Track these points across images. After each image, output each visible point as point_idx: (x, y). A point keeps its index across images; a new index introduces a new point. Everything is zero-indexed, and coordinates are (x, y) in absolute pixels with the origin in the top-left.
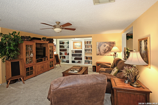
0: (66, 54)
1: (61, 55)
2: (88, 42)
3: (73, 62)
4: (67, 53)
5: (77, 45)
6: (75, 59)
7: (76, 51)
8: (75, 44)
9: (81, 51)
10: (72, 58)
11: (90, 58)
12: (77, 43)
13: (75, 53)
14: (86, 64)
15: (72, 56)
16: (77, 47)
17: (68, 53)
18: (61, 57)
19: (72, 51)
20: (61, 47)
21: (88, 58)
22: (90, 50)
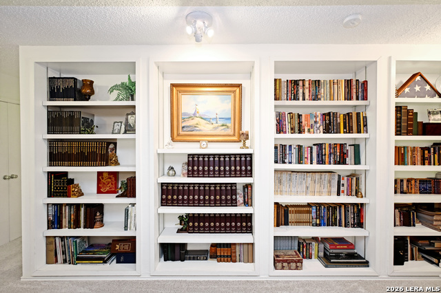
0: (107, 183)
1: (66, 194)
2: (296, 83)
3: (171, 252)
4: (115, 174)
5: (202, 110)
6: (190, 224)
7: (196, 164)
8: (188, 103)
9: (244, 164)
10: (162, 217)
11: (305, 217)
12: (201, 98)
13: (191, 173)
14: (286, 272)
15: (164, 202)
16: (206, 128)
17: (123, 179)
18: (66, 211)
19: (162, 157)
20: (56, 120)
21: (291, 217)
22: (306, 154)
